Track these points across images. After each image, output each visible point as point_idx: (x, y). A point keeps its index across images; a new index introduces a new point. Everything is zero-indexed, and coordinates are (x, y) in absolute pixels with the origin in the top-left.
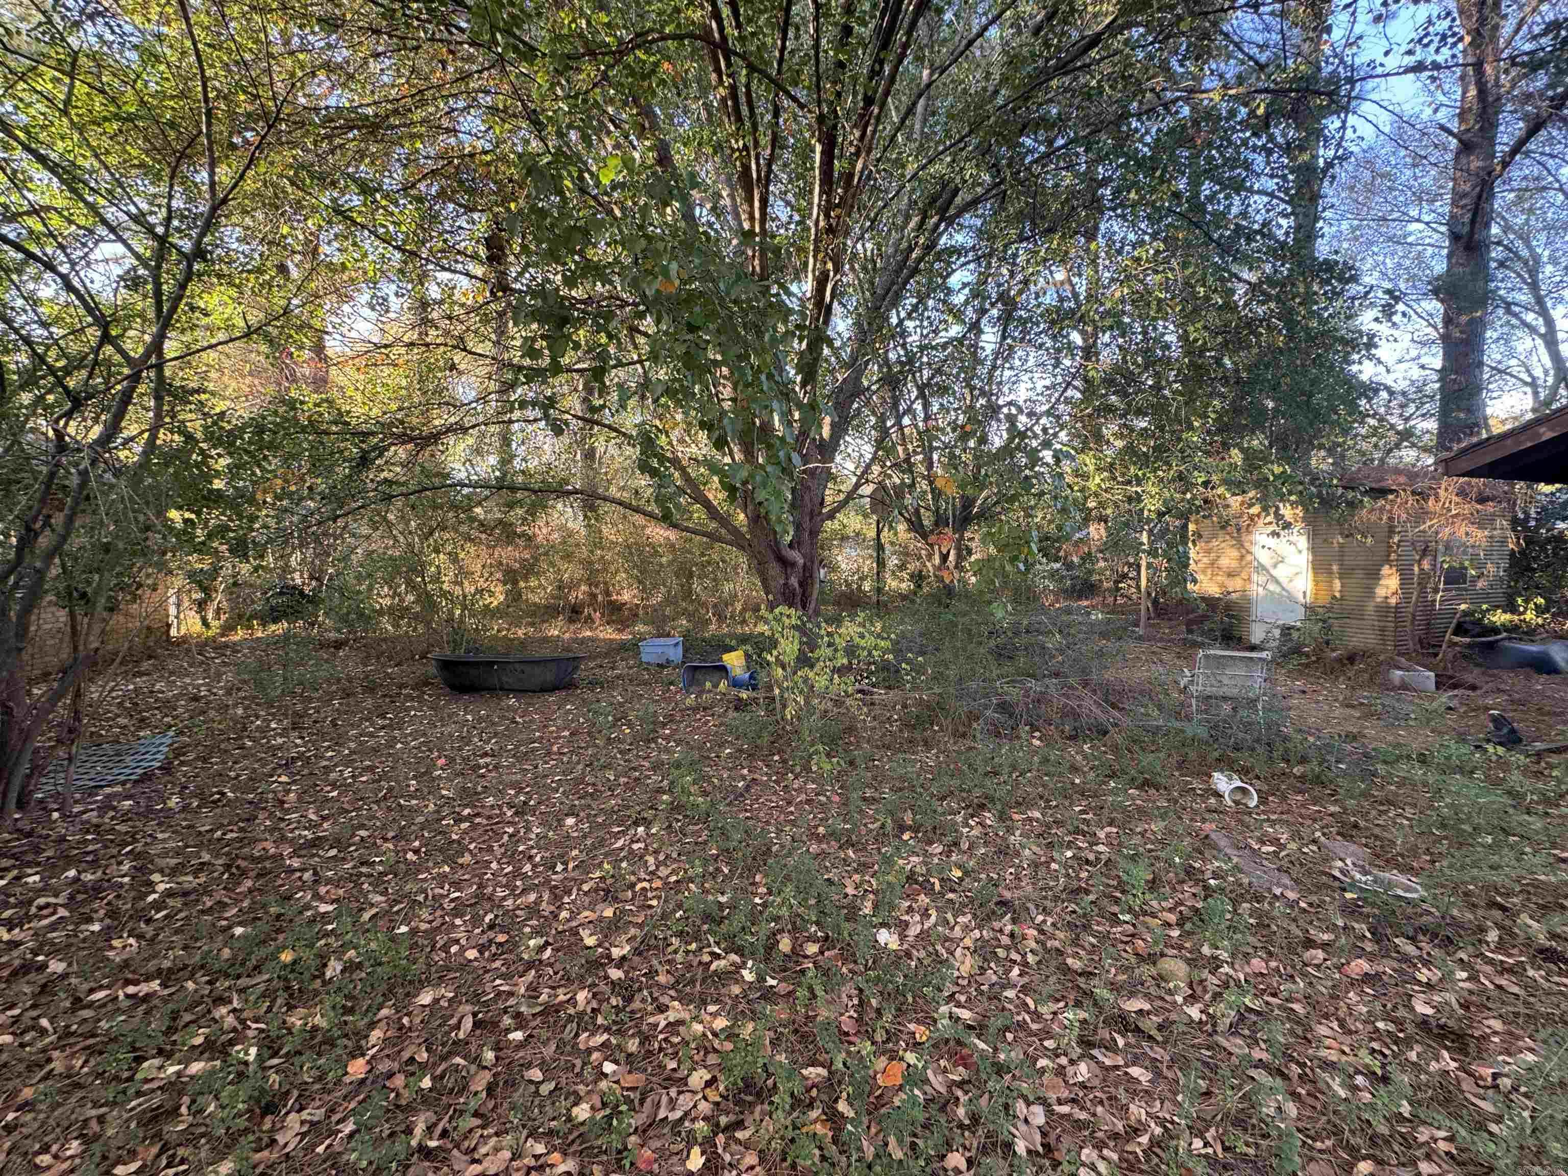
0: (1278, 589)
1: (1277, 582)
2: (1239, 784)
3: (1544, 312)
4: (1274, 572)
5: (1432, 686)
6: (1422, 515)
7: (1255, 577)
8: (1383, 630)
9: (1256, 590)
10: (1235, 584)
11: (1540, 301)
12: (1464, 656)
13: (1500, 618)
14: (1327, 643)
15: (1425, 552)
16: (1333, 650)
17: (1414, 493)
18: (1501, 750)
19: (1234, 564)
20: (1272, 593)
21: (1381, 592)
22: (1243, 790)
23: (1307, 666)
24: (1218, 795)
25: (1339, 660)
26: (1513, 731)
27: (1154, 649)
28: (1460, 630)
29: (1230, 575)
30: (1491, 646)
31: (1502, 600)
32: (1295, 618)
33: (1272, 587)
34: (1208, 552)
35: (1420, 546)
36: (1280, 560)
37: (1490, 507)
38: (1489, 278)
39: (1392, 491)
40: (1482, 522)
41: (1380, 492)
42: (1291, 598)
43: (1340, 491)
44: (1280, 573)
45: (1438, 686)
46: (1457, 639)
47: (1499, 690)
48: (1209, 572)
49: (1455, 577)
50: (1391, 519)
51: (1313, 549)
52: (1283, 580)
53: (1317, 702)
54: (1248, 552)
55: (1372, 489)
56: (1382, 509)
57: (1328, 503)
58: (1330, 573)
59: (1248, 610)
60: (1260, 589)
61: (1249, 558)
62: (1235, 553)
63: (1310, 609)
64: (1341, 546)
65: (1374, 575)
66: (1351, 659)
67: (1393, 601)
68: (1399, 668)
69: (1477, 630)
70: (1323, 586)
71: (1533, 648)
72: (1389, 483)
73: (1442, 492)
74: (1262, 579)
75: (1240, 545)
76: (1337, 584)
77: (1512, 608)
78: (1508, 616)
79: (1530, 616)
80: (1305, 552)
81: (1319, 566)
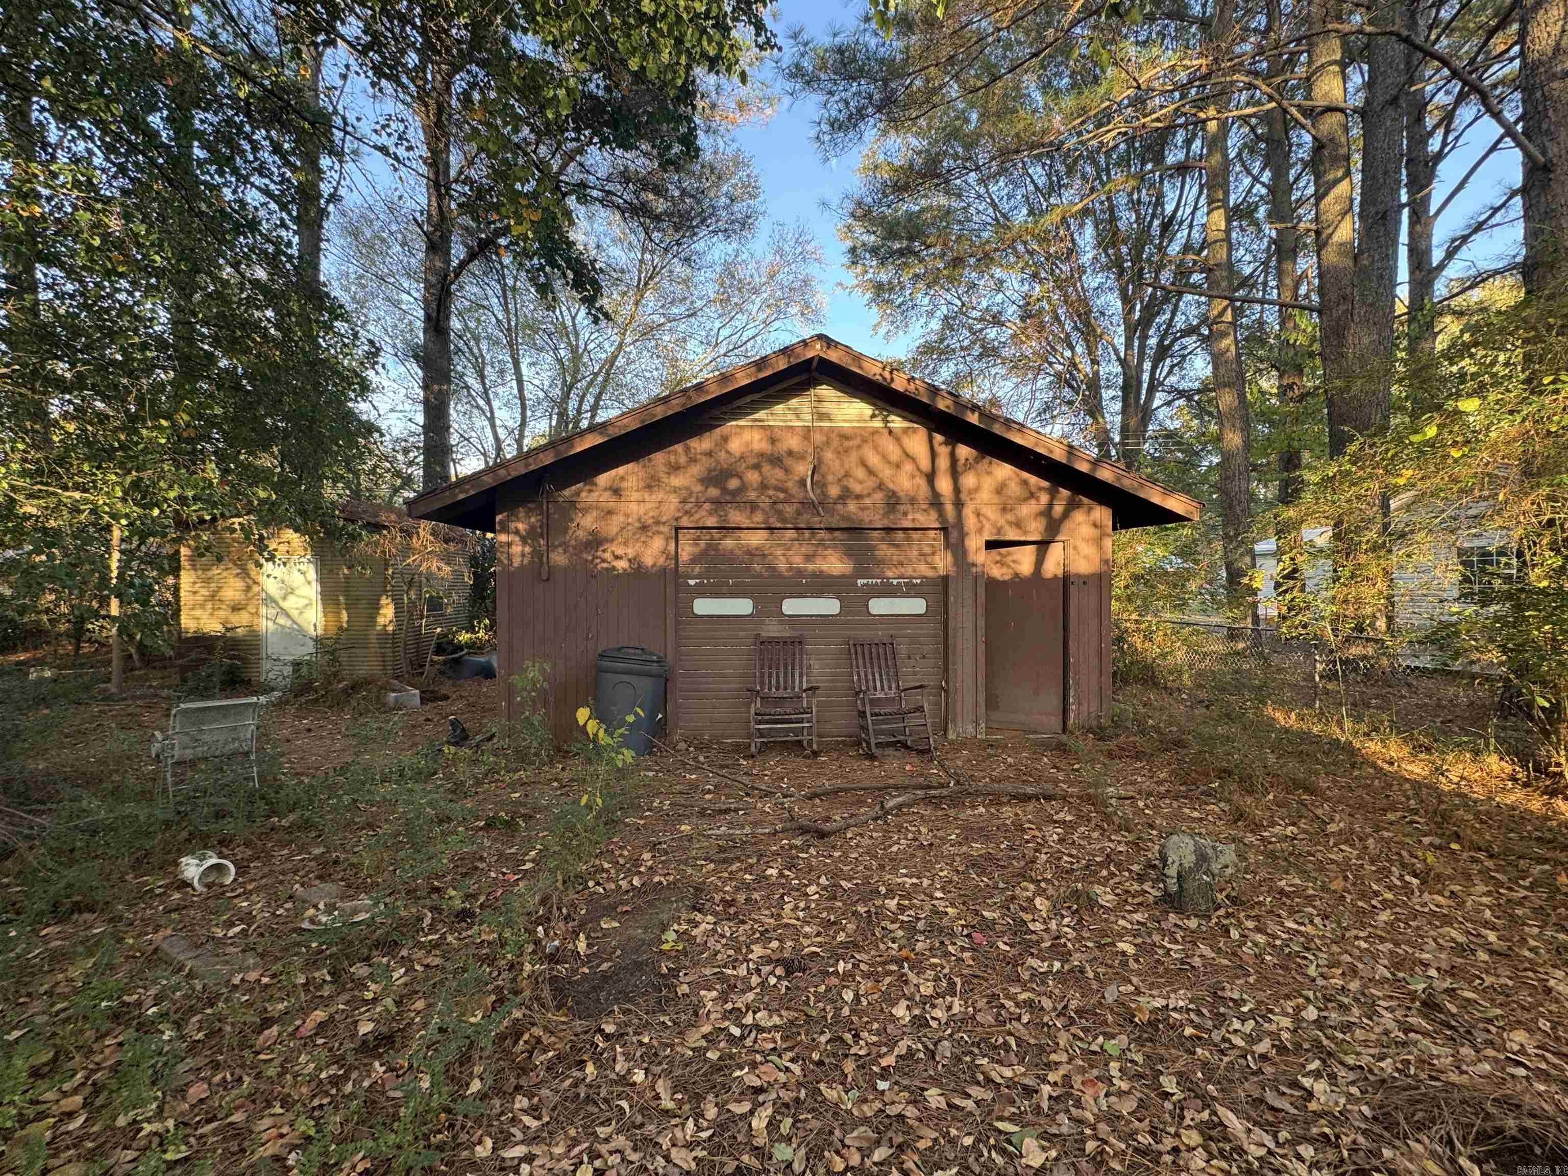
0: (289, 623)
1: (288, 615)
2: (214, 861)
3: (489, 402)
4: (285, 605)
5: (418, 701)
6: (407, 550)
7: (263, 610)
8: (383, 655)
9: (265, 625)
10: (241, 620)
11: (486, 391)
12: (441, 673)
13: (464, 637)
14: (335, 674)
15: (411, 584)
16: (339, 682)
17: (401, 530)
18: (452, 748)
19: (239, 596)
20: (283, 627)
21: (381, 620)
22: (218, 868)
23: (316, 701)
24: (186, 884)
25: (344, 691)
26: (463, 730)
27: (131, 710)
28: (439, 650)
29: (236, 609)
30: (457, 661)
31: (465, 623)
32: (306, 651)
33: (282, 621)
34: (207, 581)
35: (408, 578)
36: (289, 592)
37: (452, 547)
38: (450, 360)
39: (385, 527)
40: (448, 559)
41: (376, 527)
42: (302, 632)
43: (341, 523)
44: (290, 604)
45: (423, 701)
46: (436, 658)
47: (462, 697)
48: (209, 605)
49: (435, 605)
50: (384, 552)
51: (322, 580)
52: (294, 613)
53: (321, 738)
54: (255, 583)
55: (369, 524)
56: (377, 544)
57: (332, 533)
58: (338, 604)
59: (257, 647)
60: (270, 624)
61: (256, 589)
62: (239, 584)
63: (318, 641)
64: (346, 577)
65: (376, 607)
66: (355, 687)
67: (390, 628)
68: (394, 691)
69: (451, 648)
70: (331, 617)
71: (482, 659)
72: (383, 518)
73: (422, 533)
74: (272, 612)
75: (244, 573)
76: (344, 616)
77: (471, 629)
78: (468, 636)
79: (481, 634)
80: (314, 583)
81: (329, 597)
